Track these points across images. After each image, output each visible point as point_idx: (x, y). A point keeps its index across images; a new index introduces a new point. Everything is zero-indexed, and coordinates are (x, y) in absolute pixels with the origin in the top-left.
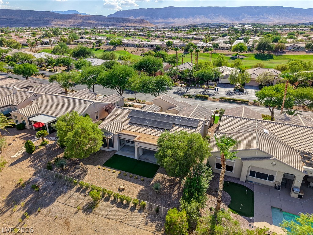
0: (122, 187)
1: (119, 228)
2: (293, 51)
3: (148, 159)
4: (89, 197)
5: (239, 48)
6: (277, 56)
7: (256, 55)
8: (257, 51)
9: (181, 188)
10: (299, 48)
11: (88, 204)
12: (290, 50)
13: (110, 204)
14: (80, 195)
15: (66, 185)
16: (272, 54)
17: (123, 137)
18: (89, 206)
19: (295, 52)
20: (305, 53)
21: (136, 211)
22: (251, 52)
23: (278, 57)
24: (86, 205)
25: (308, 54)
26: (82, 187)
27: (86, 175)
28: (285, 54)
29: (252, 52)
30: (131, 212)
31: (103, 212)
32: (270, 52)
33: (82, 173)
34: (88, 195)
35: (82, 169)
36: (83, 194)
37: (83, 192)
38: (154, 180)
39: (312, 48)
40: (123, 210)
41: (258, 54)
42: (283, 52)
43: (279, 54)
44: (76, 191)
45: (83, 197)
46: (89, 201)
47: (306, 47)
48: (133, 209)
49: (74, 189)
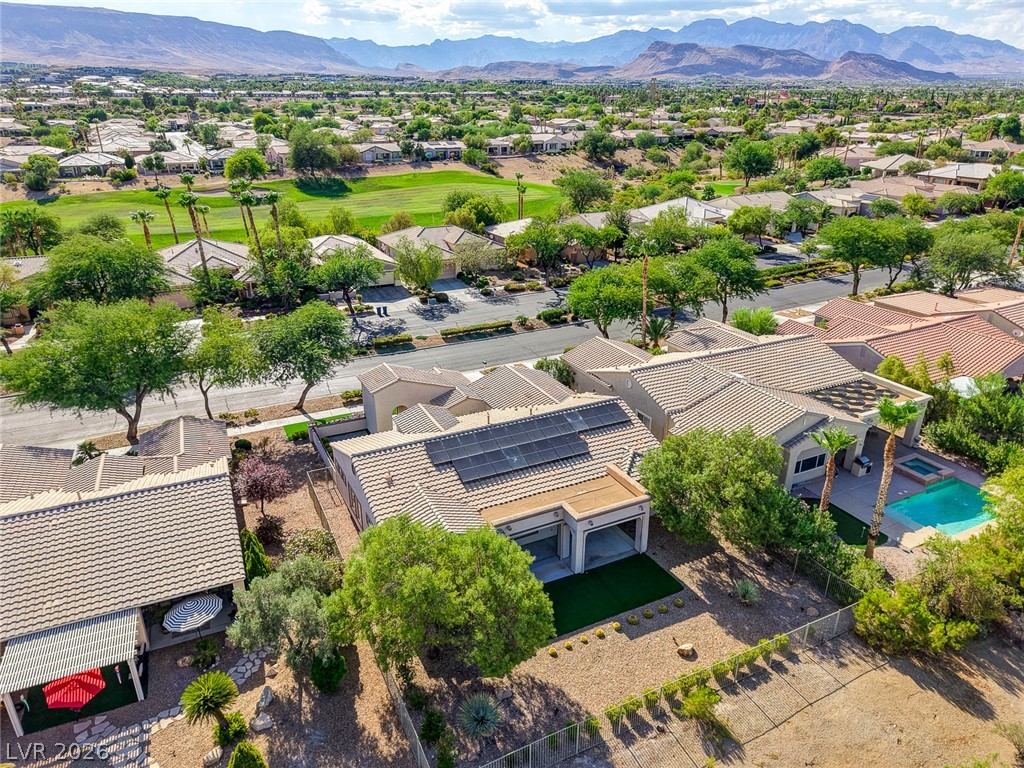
1: (828, 716)
2: (381, 164)
3: (597, 557)
4: (675, 726)
5: (248, 165)
6: (355, 181)
7: (297, 183)
8: (294, 173)
9: (754, 566)
10: (388, 154)
11: (704, 740)
12: (373, 162)
13: (733, 697)
14: (653, 741)
15: (575, 756)
16: (338, 177)
17: (517, 528)
18: (712, 740)
19: (388, 168)
20: (410, 170)
21: (787, 664)
22: (277, 176)
23: (358, 184)
24: (704, 744)
25: (418, 171)
26: (616, 723)
27: (560, 693)
28: (368, 176)
29: (281, 175)
30: (786, 673)
31: (753, 721)
32: (328, 170)
33: (546, 697)
34: (666, 723)
35: (525, 689)
36: (654, 734)
37: (643, 728)
38: (693, 588)
39: (418, 155)
40: (771, 683)
41: (301, 180)
42: (360, 169)
43: (356, 176)
44: (625, 743)
45: (664, 739)
46: (692, 732)
47: (403, 152)
48: (778, 667)
49: (611, 744)
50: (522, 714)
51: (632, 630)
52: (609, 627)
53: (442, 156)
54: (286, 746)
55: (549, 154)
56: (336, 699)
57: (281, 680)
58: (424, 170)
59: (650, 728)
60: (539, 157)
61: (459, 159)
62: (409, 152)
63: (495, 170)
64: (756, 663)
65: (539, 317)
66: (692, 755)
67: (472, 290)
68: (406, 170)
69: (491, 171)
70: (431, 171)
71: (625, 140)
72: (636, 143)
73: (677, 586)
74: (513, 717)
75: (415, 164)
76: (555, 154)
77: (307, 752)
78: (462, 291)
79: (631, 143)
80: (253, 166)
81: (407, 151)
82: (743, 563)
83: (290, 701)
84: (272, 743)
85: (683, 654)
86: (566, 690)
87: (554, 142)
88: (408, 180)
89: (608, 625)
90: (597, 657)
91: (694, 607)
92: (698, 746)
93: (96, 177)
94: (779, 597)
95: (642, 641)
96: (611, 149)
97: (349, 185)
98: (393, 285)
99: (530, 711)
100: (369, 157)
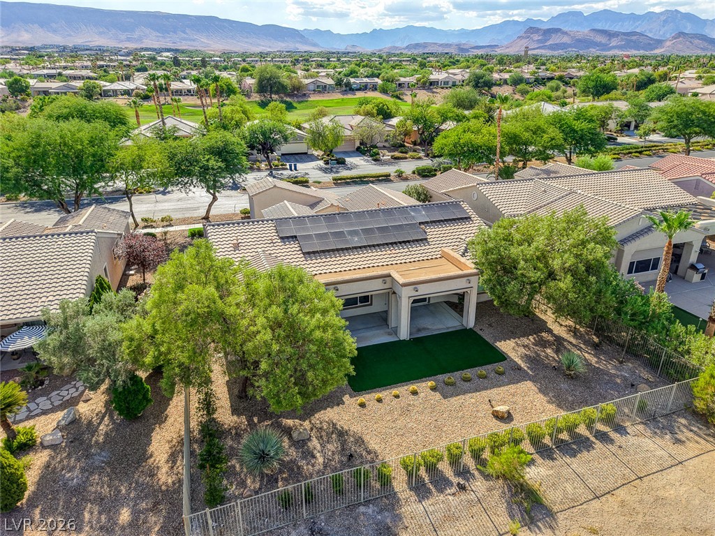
0: (502, 408)
1: (661, 493)
2: (320, 92)
3: (424, 329)
4: (479, 485)
5: (225, 87)
6: (300, 102)
7: (259, 103)
8: (259, 96)
9: (582, 346)
10: (325, 86)
11: (510, 503)
12: (314, 90)
14: (451, 498)
15: (360, 504)
16: (288, 99)
17: (345, 290)
19: (325, 95)
20: (340, 96)
21: (613, 435)
23: (302, 104)
24: (510, 507)
25: (345, 97)
26: (411, 474)
27: (360, 441)
28: (309, 99)
29: (249, 98)
30: (612, 444)
31: (569, 488)
32: (282, 95)
33: (344, 443)
34: (468, 480)
35: (324, 434)
36: (453, 490)
37: (441, 483)
38: (516, 360)
39: (346, 86)
40: (593, 452)
41: (262, 101)
42: (305, 95)
43: (301, 99)
44: (418, 496)
45: (463, 496)
46: (497, 493)
47: (336, 85)
48: (603, 437)
49: (402, 496)
50: (314, 457)
51: (448, 390)
52: (424, 386)
53: (364, 88)
54: (65, 462)
55: (442, 88)
56: (136, 426)
57: (93, 405)
58: (350, 96)
59: (448, 483)
60: (434, 90)
61: (376, 89)
62: (340, 85)
63: (401, 97)
64: (577, 430)
65: (414, 173)
66: (494, 518)
67: (366, 158)
68: (337, 96)
69: (398, 97)
70: (355, 97)
71: (501, 79)
72: (509, 82)
73: (501, 357)
74: (304, 458)
75: (344, 93)
76: (447, 88)
77: (83, 470)
78: (358, 159)
79: (505, 82)
80: (229, 89)
81: (339, 83)
82: (571, 343)
83: (90, 423)
84: (52, 458)
85: (498, 416)
86: (366, 438)
87: (447, 80)
88: (338, 102)
89: (424, 384)
90: (406, 411)
91: (517, 374)
92: (502, 509)
93: (126, 97)
94: (608, 374)
95: (455, 401)
96: (490, 84)
97: (295, 105)
98: (306, 153)
99: (322, 454)
100: (312, 87)
